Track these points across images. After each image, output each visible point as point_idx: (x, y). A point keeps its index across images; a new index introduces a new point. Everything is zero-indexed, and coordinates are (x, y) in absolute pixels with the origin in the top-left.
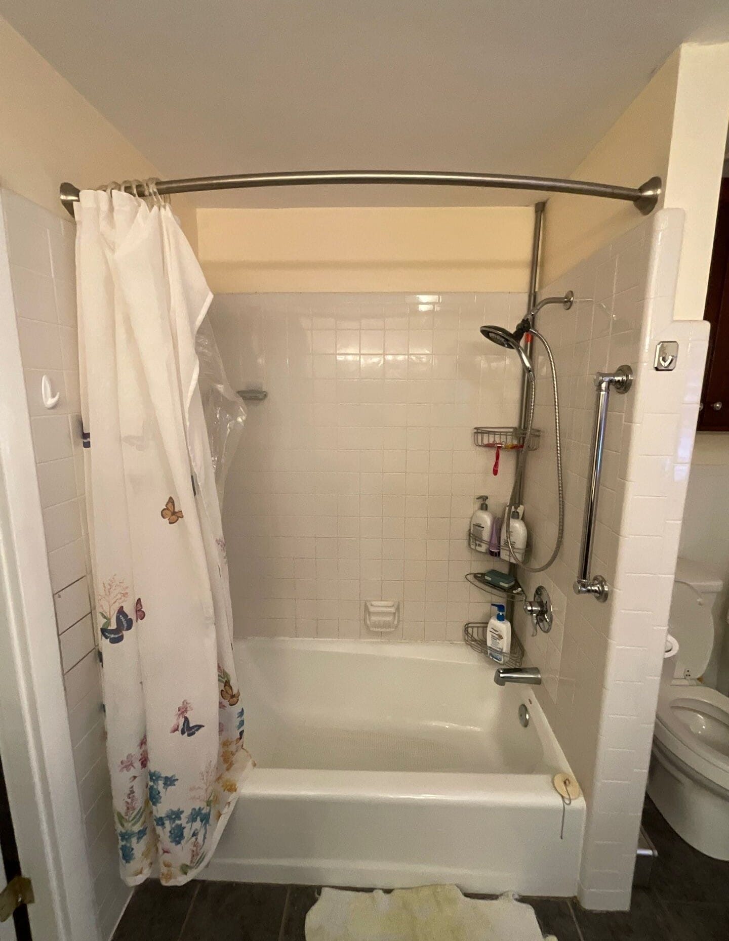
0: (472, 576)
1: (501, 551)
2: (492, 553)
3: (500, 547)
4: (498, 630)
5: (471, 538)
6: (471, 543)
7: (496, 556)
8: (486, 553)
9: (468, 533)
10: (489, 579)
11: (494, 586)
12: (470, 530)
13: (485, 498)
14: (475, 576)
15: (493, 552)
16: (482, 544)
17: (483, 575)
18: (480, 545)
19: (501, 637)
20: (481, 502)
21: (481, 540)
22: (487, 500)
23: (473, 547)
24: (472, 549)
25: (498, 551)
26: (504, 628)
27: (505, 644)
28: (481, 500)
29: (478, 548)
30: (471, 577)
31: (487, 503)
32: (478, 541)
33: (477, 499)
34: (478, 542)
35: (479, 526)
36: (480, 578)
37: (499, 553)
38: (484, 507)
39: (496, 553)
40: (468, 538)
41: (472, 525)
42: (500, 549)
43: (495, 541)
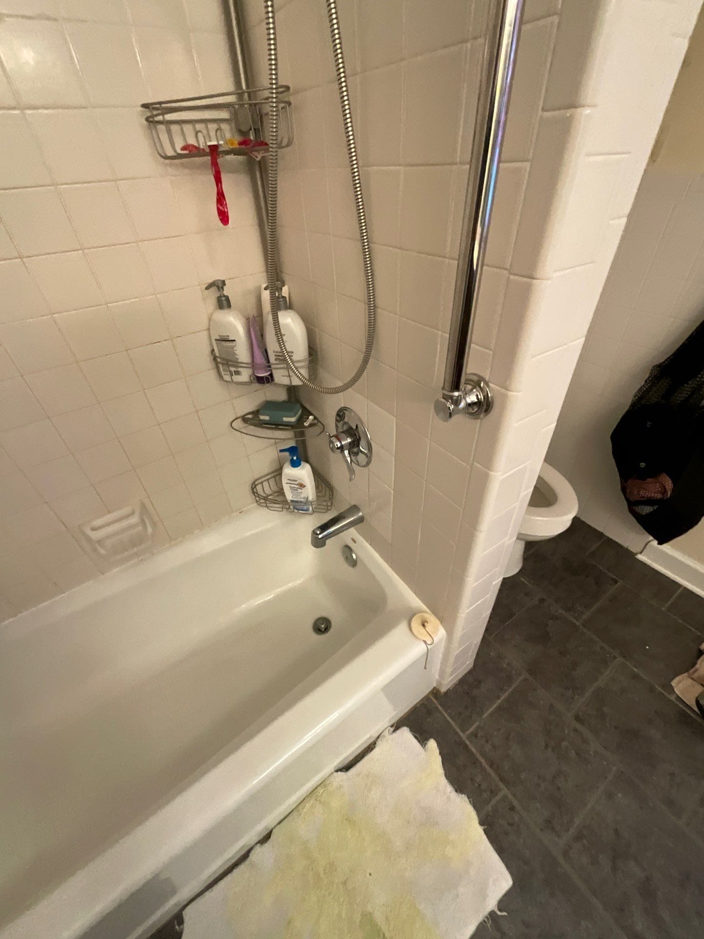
0: (239, 420)
1: (274, 372)
2: (260, 380)
3: (270, 366)
4: (296, 479)
5: (220, 366)
6: (223, 373)
7: (268, 382)
8: (251, 382)
9: (212, 357)
10: (267, 418)
11: (276, 425)
12: (213, 350)
13: (219, 285)
14: (244, 419)
15: (263, 377)
16: (240, 369)
17: (256, 413)
18: (238, 373)
19: (302, 486)
20: (213, 294)
21: (236, 363)
22: (225, 288)
23: (227, 378)
24: (227, 381)
25: (269, 373)
26: (304, 473)
27: (310, 492)
28: (213, 289)
29: (236, 378)
30: (238, 424)
31: (226, 293)
32: (233, 366)
33: (207, 288)
34: (233, 369)
35: (224, 340)
36: (253, 419)
37: (271, 375)
38: (224, 303)
39: (267, 378)
40: (214, 365)
41: (214, 343)
42: (271, 370)
43: (260, 359)
